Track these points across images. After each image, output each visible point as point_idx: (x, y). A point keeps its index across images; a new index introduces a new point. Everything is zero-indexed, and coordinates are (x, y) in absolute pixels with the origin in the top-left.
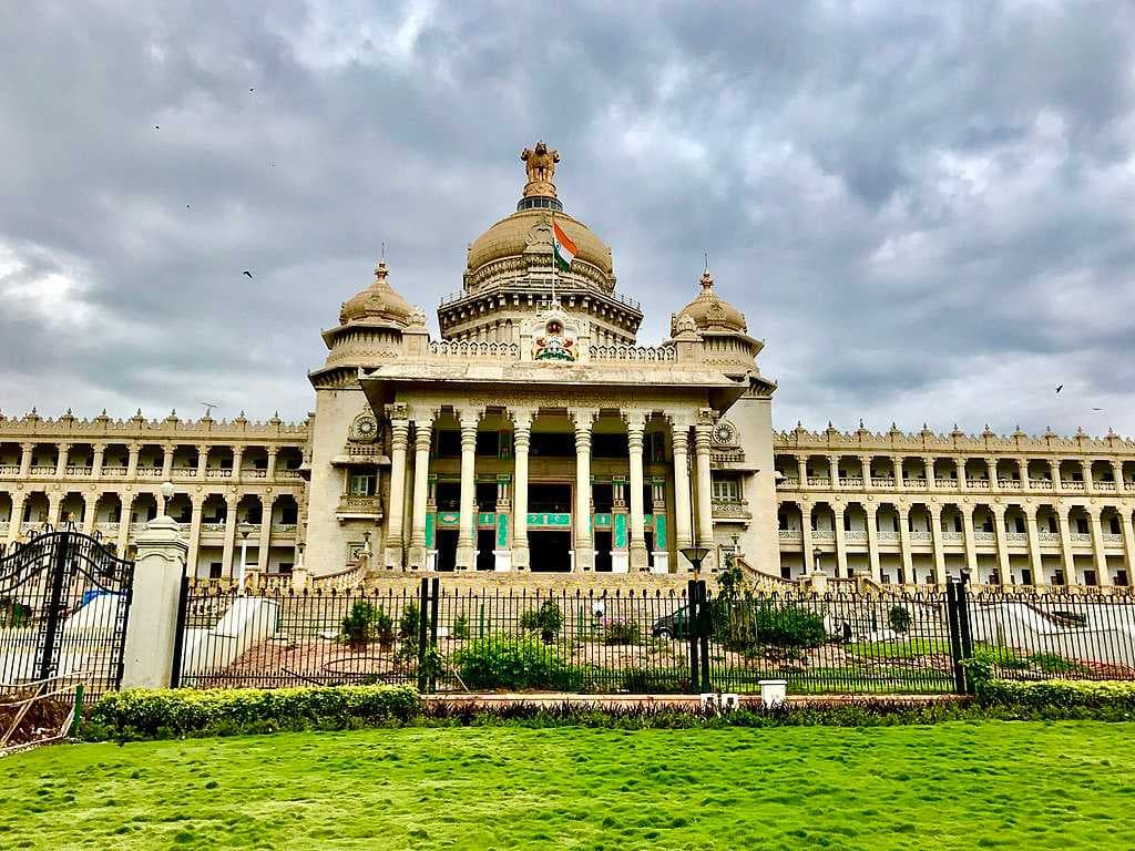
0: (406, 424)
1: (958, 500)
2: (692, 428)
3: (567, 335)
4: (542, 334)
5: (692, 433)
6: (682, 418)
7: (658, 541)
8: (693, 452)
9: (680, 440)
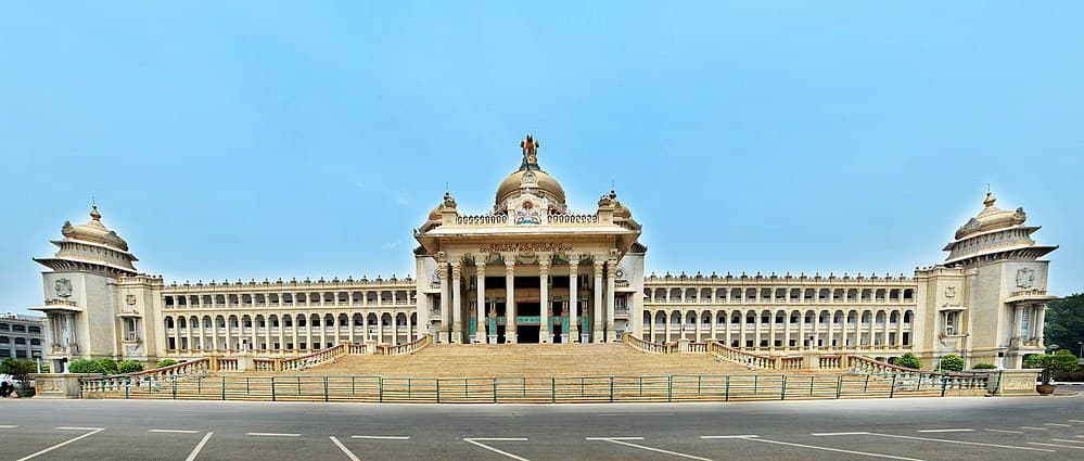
0: (446, 264)
1: (725, 309)
2: (606, 263)
3: (534, 209)
4: (521, 209)
5: (605, 265)
6: (600, 256)
7: (584, 329)
8: (605, 277)
9: (599, 269)
